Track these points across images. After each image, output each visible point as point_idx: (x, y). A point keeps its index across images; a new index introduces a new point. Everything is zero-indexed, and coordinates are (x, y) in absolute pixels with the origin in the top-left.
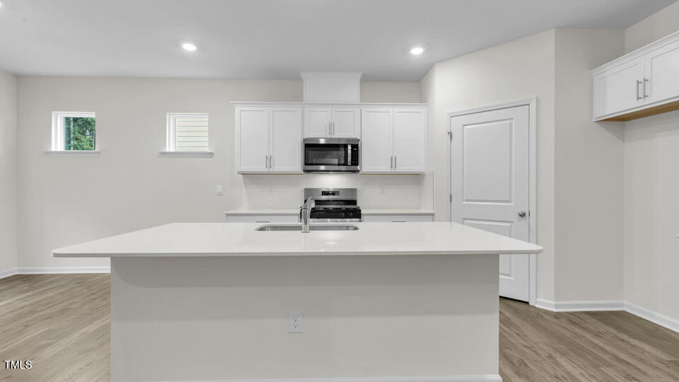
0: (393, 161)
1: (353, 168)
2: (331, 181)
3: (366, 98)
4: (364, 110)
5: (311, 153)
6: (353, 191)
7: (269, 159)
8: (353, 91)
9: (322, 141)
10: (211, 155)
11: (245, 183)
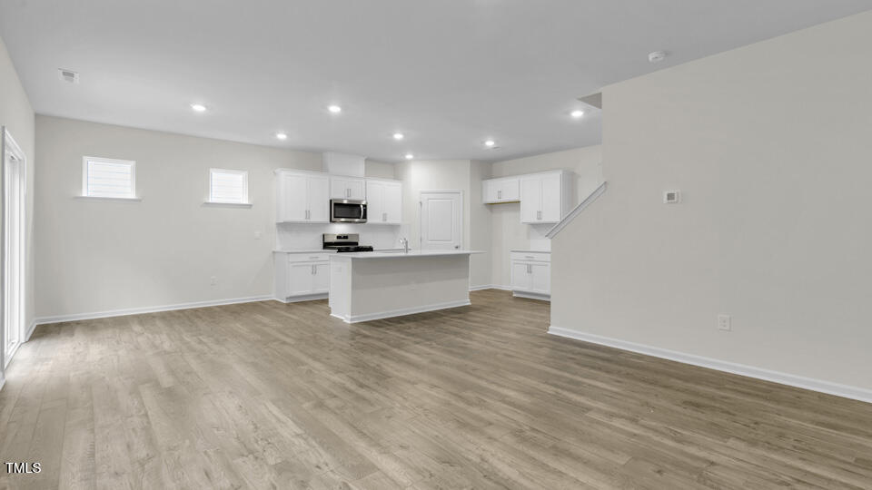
0: (385, 216)
1: (364, 220)
2: (341, 229)
3: (368, 174)
4: (369, 181)
5: (338, 209)
6: (357, 235)
7: (308, 214)
8: (360, 169)
9: (345, 202)
10: (249, 206)
11: (279, 230)
